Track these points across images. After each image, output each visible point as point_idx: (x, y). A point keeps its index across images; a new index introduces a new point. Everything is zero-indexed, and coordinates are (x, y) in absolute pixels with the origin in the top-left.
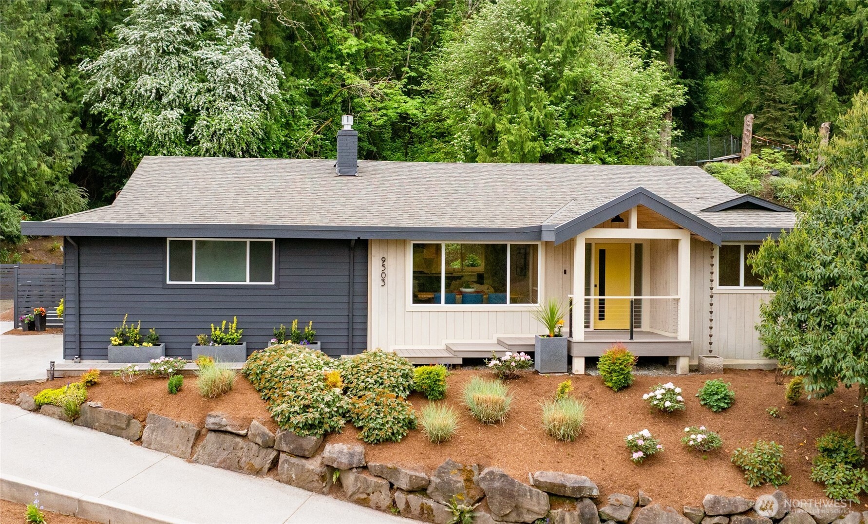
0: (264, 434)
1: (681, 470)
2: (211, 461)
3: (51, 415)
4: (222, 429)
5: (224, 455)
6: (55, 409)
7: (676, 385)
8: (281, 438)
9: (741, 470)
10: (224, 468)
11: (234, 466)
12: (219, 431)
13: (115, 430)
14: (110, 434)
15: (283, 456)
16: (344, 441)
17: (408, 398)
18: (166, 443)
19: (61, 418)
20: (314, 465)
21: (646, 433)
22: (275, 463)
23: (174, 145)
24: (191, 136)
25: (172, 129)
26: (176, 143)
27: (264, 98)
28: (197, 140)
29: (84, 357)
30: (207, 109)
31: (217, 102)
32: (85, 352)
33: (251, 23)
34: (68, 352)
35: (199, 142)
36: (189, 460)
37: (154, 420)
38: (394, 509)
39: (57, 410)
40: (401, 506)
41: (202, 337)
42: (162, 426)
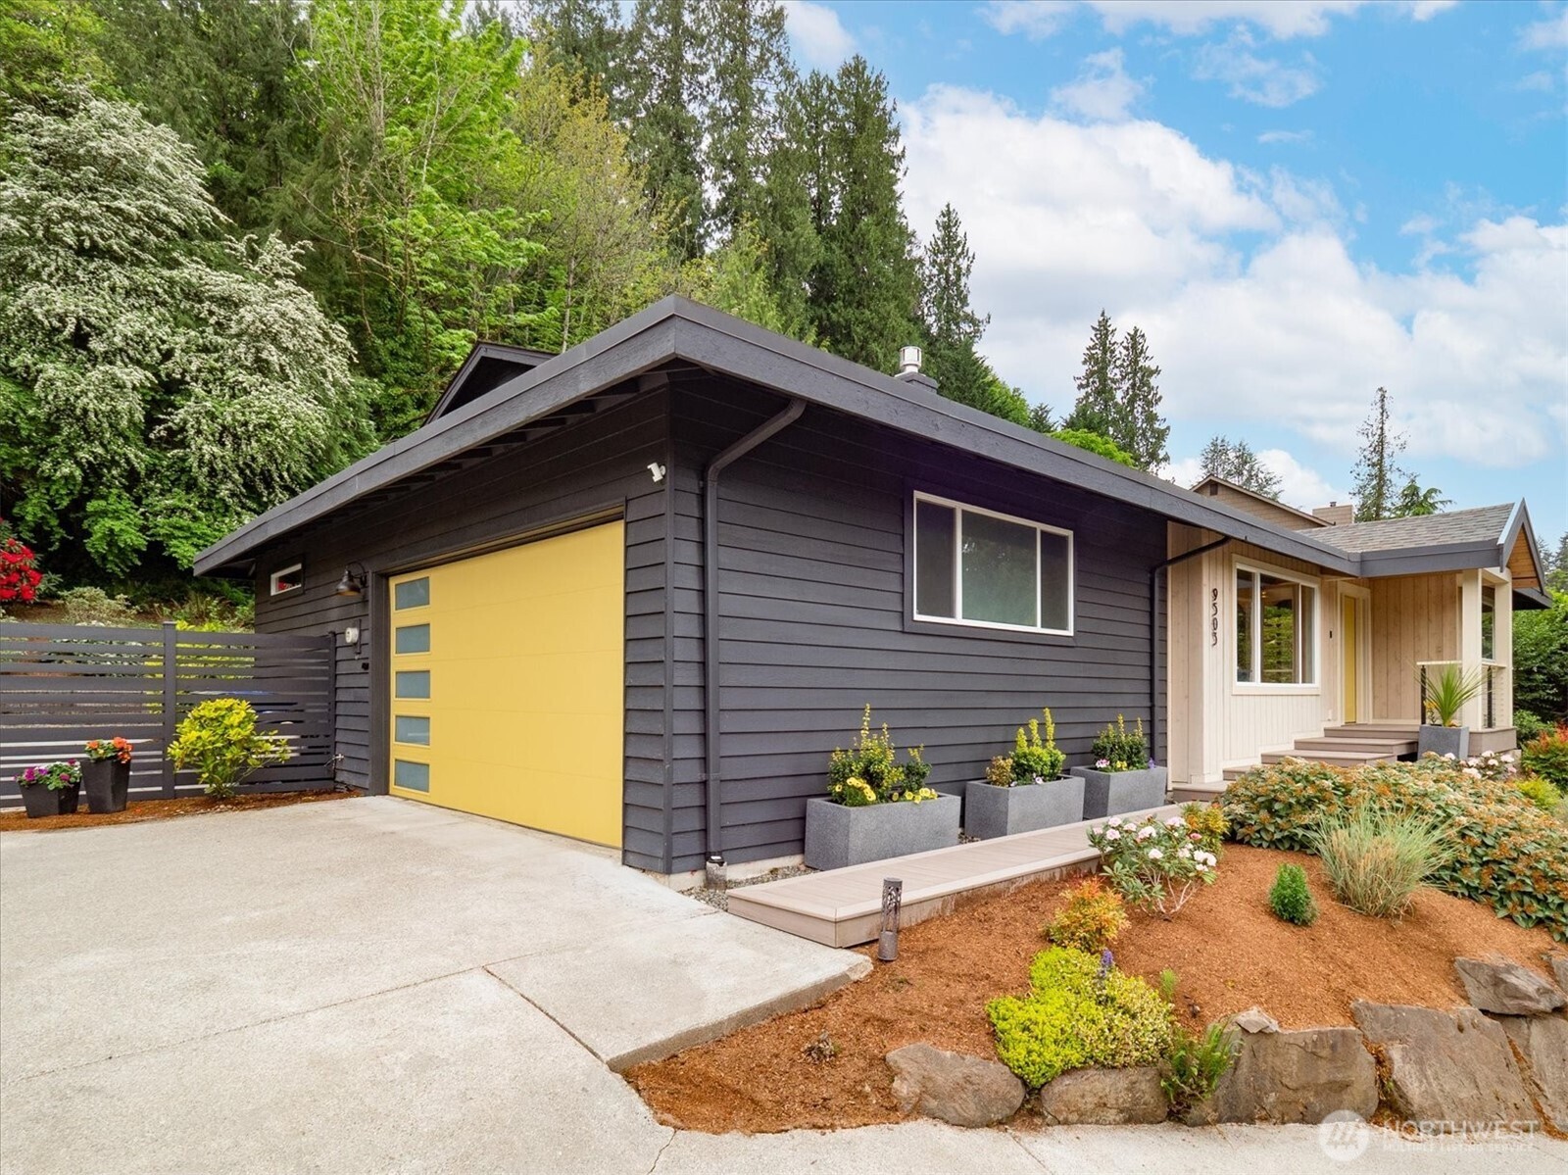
6: (1105, 1084)
23: (121, 441)
24: (159, 431)
25: (122, 406)
26: (126, 439)
27: (328, 385)
28: (175, 438)
29: (730, 855)
30: (206, 383)
31: (230, 373)
32: (732, 838)
33: (302, 247)
34: (682, 845)
35: (183, 444)
36: (1549, 1130)
37: (1392, 1026)
39: (1114, 1087)
41: (1003, 764)
42: (1424, 1038)
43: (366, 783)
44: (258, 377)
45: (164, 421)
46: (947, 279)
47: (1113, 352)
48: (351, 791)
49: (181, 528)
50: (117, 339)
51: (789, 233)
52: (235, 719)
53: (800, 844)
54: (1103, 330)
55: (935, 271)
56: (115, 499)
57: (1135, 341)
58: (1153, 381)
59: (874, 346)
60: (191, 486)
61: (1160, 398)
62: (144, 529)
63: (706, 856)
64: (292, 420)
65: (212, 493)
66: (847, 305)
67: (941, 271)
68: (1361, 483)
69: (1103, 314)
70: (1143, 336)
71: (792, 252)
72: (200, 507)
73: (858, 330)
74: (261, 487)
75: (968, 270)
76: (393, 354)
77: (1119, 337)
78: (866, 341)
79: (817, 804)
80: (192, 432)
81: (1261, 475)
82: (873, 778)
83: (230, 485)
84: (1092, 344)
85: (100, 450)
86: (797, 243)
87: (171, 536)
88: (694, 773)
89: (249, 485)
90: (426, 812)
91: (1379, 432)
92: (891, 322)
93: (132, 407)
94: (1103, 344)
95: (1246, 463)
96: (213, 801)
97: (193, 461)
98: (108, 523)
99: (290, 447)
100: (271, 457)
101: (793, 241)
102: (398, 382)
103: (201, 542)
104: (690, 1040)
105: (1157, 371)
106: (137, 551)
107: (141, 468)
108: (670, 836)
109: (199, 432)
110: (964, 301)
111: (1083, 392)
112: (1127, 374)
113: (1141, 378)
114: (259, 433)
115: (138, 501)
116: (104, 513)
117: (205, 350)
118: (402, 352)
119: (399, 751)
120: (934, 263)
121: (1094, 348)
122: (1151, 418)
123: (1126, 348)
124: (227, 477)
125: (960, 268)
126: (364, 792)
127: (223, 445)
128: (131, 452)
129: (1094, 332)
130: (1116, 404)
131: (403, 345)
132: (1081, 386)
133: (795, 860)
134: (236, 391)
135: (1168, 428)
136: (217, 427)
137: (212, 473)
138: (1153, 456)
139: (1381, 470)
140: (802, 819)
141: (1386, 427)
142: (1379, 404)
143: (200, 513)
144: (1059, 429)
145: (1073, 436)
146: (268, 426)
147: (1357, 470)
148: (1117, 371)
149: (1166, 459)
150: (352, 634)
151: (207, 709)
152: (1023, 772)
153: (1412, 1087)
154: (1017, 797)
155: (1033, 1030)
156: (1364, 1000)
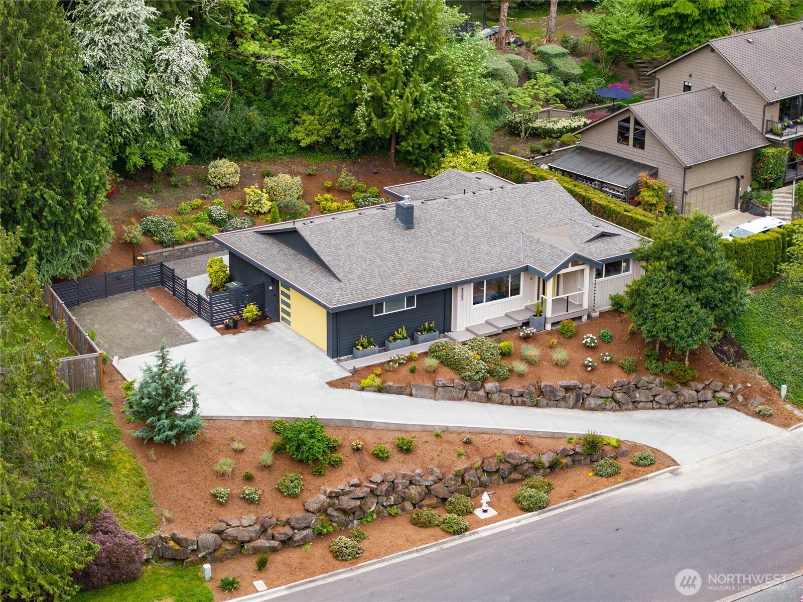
0: (462, 385)
1: (603, 371)
2: (443, 398)
3: (370, 391)
4: (446, 385)
5: (448, 395)
7: (594, 335)
8: (469, 385)
9: (622, 368)
10: (449, 400)
11: (453, 399)
12: (444, 386)
13: (399, 392)
14: (398, 394)
15: (470, 392)
16: (490, 382)
17: (502, 358)
18: (423, 394)
19: (374, 391)
20: (482, 393)
21: (589, 359)
22: (466, 394)
29: (341, 356)
34: (334, 353)
36: (435, 400)
37: (415, 386)
38: (512, 404)
39: (372, 389)
40: (515, 402)
41: (391, 338)
42: (420, 388)
48: (271, 320)
52: (253, 309)
53: (352, 354)
63: (338, 356)
79: (354, 349)
82: (362, 346)
85: (128, 130)
87: (151, 158)
88: (336, 346)
104: (333, 381)
108: (332, 351)
119: (282, 314)
126: (275, 320)
133: (351, 356)
140: (352, 350)
150: (271, 288)
151: (249, 308)
152: (395, 339)
153: (414, 392)
154: (391, 345)
155: (365, 382)
156: (412, 383)
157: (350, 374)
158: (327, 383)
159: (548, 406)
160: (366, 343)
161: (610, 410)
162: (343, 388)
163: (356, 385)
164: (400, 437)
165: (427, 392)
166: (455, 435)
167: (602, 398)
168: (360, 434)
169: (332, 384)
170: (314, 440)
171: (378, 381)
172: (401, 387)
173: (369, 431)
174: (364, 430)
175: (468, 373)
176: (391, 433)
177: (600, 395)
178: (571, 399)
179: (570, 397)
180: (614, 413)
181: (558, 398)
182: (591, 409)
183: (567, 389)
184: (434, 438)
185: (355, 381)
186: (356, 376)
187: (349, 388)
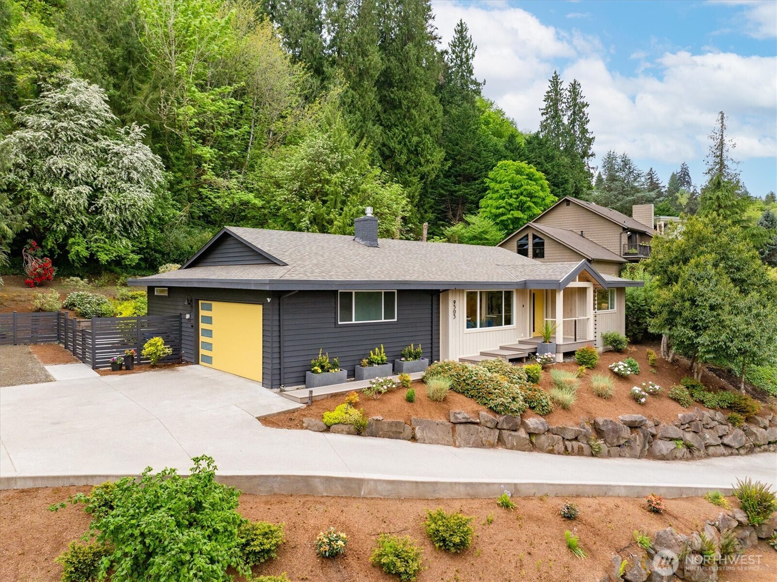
2: (467, 444)
3: (341, 432)
4: (469, 421)
5: (473, 438)
6: (343, 427)
8: (503, 421)
10: (475, 447)
12: (466, 423)
13: (394, 432)
14: (392, 438)
15: (505, 433)
16: (531, 416)
18: (434, 437)
19: (349, 433)
20: (522, 434)
22: (500, 437)
23: (80, 214)
24: (93, 208)
25: (81, 201)
26: (81, 213)
27: (154, 183)
28: (98, 211)
29: (286, 385)
30: (109, 188)
31: (119, 183)
32: (287, 381)
33: (144, 127)
34: (275, 382)
35: (101, 213)
36: (455, 446)
37: (419, 423)
38: (566, 452)
39: (345, 428)
40: (570, 449)
41: (365, 361)
42: (427, 426)
43: (193, 361)
44: (129, 184)
45: (94, 204)
46: (461, 61)
47: (561, 94)
48: (187, 363)
49: (101, 248)
50: (79, 175)
51: (366, 59)
52: (159, 344)
53: (304, 382)
54: (555, 82)
55: (454, 57)
56: (78, 238)
57: (575, 88)
58: (585, 110)
59: (413, 111)
60: (103, 229)
61: (589, 121)
62: (87, 248)
63: (280, 385)
64: (142, 202)
65: (112, 232)
66: (399, 89)
67: (457, 57)
68: (710, 167)
69: (555, 73)
70: (579, 85)
71: (367, 69)
72: (107, 238)
73: (405, 103)
74: (128, 227)
75: (473, 55)
76: (177, 158)
77: (565, 85)
78: (409, 108)
79: (308, 373)
80: (105, 209)
81: (635, 172)
82: (322, 367)
83: (118, 228)
84: (549, 89)
85: (73, 219)
86: (370, 64)
87: (97, 251)
88: (278, 366)
89: (125, 227)
90: (212, 371)
91: (720, 137)
92: (423, 99)
93: (83, 201)
94: (556, 90)
95: (627, 165)
96: (153, 367)
97: (105, 220)
98: (77, 248)
99: (141, 211)
100: (133, 216)
101: (368, 63)
102: (180, 170)
103: (107, 252)
104: (269, 415)
105: (587, 105)
106: (85, 258)
107: (86, 223)
108: (272, 380)
109: (107, 208)
110: (471, 72)
111: (544, 117)
112: (570, 106)
113: (578, 109)
114: (130, 208)
115: (85, 237)
116: (74, 243)
117: (109, 174)
118: (181, 157)
119: (202, 352)
120: (454, 52)
121: (551, 92)
122: (584, 131)
123: (570, 91)
124: (116, 224)
125: (468, 55)
126: (192, 363)
127: (116, 212)
128: (83, 218)
129: (550, 83)
130: (564, 124)
131: (181, 154)
132: (543, 114)
133: (304, 386)
134: (121, 191)
135: (593, 138)
136: (114, 206)
137: (112, 223)
138: (585, 154)
139: (721, 160)
140: (305, 376)
141: (724, 135)
142: (720, 121)
143: (107, 240)
144: (523, 145)
145: (513, 165)
146: (134, 205)
147: (707, 160)
148: (563, 105)
149: (592, 155)
150: (188, 316)
151: (152, 341)
152: (371, 363)
153: (418, 434)
154: (367, 370)
155: (330, 417)
156: (414, 417)
157: (305, 406)
158: (259, 419)
159: (609, 455)
160: (327, 365)
161: (681, 459)
162: (289, 427)
163: (314, 421)
164: (434, 512)
165: (440, 433)
166: (536, 502)
167: (671, 439)
168: (334, 511)
169: (267, 420)
170: (196, 533)
171: (355, 414)
172: (397, 424)
173: (355, 504)
174: (343, 502)
175: (499, 400)
176: (407, 505)
177: (669, 435)
178: (638, 442)
179: (636, 440)
180: (687, 462)
181: (622, 442)
182: (663, 458)
183: (634, 426)
184: (501, 511)
185: (311, 416)
186: (313, 408)
187: (302, 428)
